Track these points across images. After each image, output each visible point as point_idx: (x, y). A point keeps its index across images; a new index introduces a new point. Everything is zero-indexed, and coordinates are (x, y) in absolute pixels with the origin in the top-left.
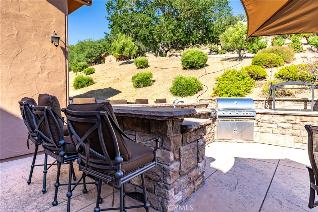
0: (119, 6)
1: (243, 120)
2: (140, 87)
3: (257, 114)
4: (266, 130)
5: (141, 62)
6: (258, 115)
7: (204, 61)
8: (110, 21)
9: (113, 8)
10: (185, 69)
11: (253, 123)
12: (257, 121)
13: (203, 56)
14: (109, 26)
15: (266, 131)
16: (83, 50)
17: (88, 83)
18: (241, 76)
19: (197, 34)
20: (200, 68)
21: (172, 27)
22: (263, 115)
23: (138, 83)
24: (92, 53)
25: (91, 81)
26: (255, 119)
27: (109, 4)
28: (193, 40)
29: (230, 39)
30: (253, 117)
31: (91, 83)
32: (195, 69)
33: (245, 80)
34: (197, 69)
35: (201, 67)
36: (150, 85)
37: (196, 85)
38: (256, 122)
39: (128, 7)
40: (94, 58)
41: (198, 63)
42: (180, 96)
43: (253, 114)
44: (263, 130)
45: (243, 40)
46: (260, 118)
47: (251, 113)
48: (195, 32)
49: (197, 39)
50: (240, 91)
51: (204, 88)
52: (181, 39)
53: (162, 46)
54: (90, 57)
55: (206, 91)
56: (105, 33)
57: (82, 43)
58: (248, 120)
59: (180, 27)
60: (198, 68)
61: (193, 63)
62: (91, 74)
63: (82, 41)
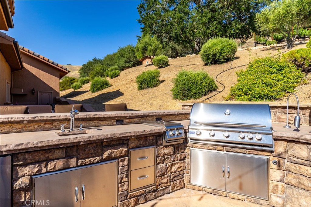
0: (149, 7)
1: (243, 151)
2: (143, 89)
3: (276, 140)
4: (302, 182)
5: (159, 60)
6: (279, 142)
7: (231, 52)
8: (141, 23)
9: (144, 10)
10: (206, 64)
11: (268, 161)
12: (279, 156)
13: (230, 45)
14: (142, 30)
15: (302, 184)
16: (122, 56)
17: (103, 86)
18: (276, 66)
19: (238, 25)
20: (225, 62)
21: (205, 20)
22: (292, 144)
23: (141, 84)
24: (130, 58)
25: (106, 84)
26: (272, 152)
27: (141, 6)
28: (232, 32)
29: (271, 17)
30: (268, 147)
31: (106, 86)
32: (219, 64)
33: (283, 72)
34: (222, 64)
35: (228, 60)
36: (155, 86)
37: (204, 84)
38: (276, 159)
39: (160, 7)
40: (132, 63)
41: (222, 55)
42: (181, 99)
43: (267, 140)
44: (294, 182)
45: (292, 15)
46: (286, 152)
47: (259, 136)
48: (234, 23)
49: (237, 31)
50: (271, 90)
51: (220, 88)
52: (217, 32)
53: (197, 45)
54: (128, 62)
55: (221, 92)
56: (138, 36)
57: (123, 49)
58: (256, 152)
59: (215, 19)
60: (223, 62)
61: (215, 55)
62: (116, 77)
63: (122, 47)
